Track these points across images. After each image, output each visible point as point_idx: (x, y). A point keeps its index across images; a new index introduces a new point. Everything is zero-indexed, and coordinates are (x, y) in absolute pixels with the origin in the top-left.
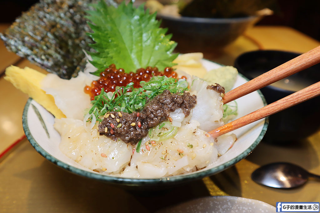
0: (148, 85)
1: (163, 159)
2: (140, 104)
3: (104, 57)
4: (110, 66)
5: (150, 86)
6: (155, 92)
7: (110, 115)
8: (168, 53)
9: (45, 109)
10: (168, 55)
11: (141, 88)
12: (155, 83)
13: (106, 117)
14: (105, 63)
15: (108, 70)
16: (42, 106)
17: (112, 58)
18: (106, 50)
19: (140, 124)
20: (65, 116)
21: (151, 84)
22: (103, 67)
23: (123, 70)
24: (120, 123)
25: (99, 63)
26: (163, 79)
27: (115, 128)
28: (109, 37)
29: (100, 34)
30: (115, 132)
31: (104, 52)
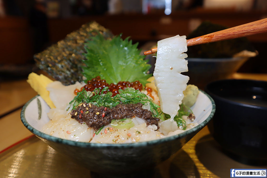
0: (124, 94)
1: (114, 141)
2: (111, 104)
3: (93, 71)
4: (96, 78)
5: (126, 95)
6: (128, 100)
7: (83, 105)
8: (144, 73)
9: (46, 103)
10: (144, 74)
11: (118, 94)
12: (130, 94)
13: (80, 106)
14: (94, 75)
15: (94, 80)
16: (44, 101)
17: (100, 72)
18: (96, 67)
19: (104, 115)
20: (55, 107)
21: (127, 94)
22: (91, 78)
23: (105, 81)
24: (88, 110)
25: (89, 74)
26: (136, 92)
27: (83, 114)
28: (100, 59)
29: (92, 55)
30: (83, 117)
31: (93, 67)
